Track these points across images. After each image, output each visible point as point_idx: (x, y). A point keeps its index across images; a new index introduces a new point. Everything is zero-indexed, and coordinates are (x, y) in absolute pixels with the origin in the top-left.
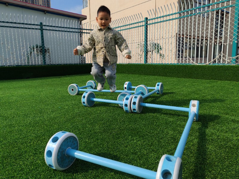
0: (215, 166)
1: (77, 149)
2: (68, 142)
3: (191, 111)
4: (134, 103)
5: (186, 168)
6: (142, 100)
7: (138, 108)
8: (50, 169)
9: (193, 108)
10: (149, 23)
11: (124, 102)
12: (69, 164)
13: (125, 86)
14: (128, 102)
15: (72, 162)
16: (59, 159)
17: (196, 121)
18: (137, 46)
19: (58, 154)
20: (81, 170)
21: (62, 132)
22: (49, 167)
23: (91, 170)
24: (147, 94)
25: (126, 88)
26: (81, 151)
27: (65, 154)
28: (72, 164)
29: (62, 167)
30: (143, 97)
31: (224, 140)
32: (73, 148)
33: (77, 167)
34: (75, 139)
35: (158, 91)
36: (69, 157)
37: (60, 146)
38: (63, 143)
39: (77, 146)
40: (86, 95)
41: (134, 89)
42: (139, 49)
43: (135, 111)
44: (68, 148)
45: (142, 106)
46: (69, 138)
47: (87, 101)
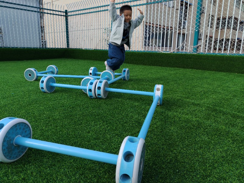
0: (176, 146)
1: (30, 137)
2: (17, 129)
3: (156, 95)
4: (99, 88)
5: (149, 149)
6: (106, 85)
7: (104, 93)
9: (158, 92)
11: (88, 87)
12: (20, 155)
13: (91, 71)
14: (92, 87)
15: (23, 152)
16: (4, 149)
17: (160, 105)
18: (104, 31)
19: (3, 143)
20: (34, 160)
21: (9, 118)
23: (46, 159)
24: (113, 80)
25: (91, 74)
26: (36, 139)
27: (13, 144)
28: (23, 155)
29: (9, 158)
30: (109, 82)
31: (185, 122)
32: (24, 136)
33: (30, 157)
34: (26, 125)
35: (125, 77)
36: (19, 146)
37: (6, 135)
38: (10, 131)
39: (29, 134)
40: (45, 80)
41: (99, 75)
42: (106, 35)
43: (100, 97)
44: (18, 136)
45: (107, 91)
46: (18, 125)
47: (46, 86)
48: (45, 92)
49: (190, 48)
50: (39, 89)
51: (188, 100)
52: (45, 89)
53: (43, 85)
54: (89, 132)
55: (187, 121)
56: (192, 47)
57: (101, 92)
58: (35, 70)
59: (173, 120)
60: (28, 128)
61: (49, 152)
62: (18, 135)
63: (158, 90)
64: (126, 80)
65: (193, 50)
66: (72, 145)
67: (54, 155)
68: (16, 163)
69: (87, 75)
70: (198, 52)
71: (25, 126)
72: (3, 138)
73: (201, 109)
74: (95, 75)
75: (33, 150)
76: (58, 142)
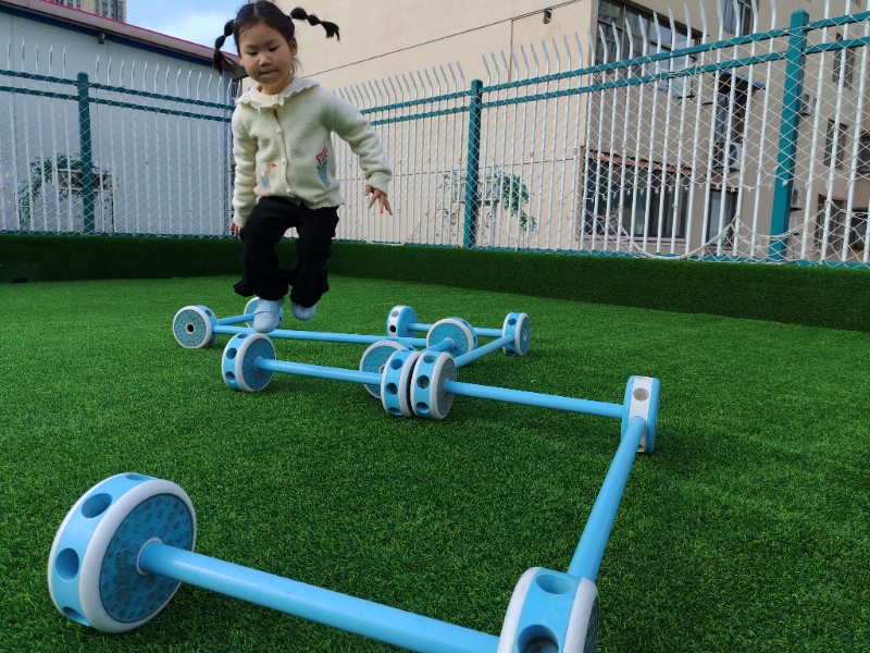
0: (715, 618)
1: (188, 548)
2: (150, 516)
3: (632, 415)
4: (423, 381)
5: (610, 623)
6: (448, 370)
7: (438, 401)
8: (71, 628)
9: (639, 403)
10: (486, 98)
11: (384, 377)
12: (152, 608)
13: (393, 321)
14: (400, 378)
15: (162, 599)
16: (107, 583)
17: (647, 453)
18: (442, 182)
19: (103, 563)
20: (200, 628)
21: (128, 477)
22: (65, 620)
23: (239, 629)
24: (471, 353)
25: (393, 329)
26: (205, 553)
27: (134, 566)
28: (162, 607)
29: (121, 618)
30: (459, 361)
31: (748, 523)
32: (170, 543)
33: (185, 618)
34: (181, 505)
35: (513, 343)
36: (153, 578)
37: (116, 533)
38: (128, 521)
39: (187, 535)
40: (241, 347)
41: (423, 334)
42: (449, 194)
43: (426, 412)
44: (151, 540)
45: (452, 393)
46: (153, 502)
47: (244, 369)
48: (237, 390)
49: (757, 243)
50: (219, 377)
51: (754, 438)
52: (239, 380)
53: (232, 365)
54: (386, 541)
55: (757, 521)
56: (763, 241)
57: (431, 395)
58: (207, 312)
59: (700, 512)
60: (186, 513)
61: (247, 604)
62: (152, 536)
63: (640, 395)
64: (518, 355)
65: (771, 251)
66: (327, 586)
67: (265, 617)
68: (138, 635)
69: (381, 331)
70: (789, 259)
71: (176, 506)
72: (106, 546)
73: (810, 475)
74: (410, 332)
75: (195, 593)
76: (278, 572)
